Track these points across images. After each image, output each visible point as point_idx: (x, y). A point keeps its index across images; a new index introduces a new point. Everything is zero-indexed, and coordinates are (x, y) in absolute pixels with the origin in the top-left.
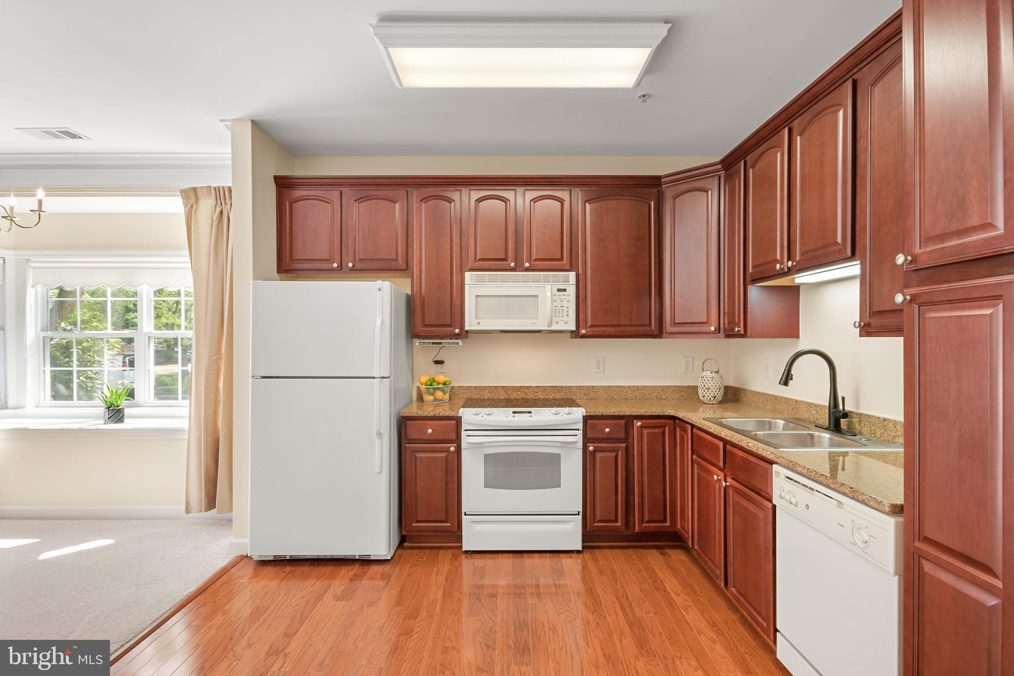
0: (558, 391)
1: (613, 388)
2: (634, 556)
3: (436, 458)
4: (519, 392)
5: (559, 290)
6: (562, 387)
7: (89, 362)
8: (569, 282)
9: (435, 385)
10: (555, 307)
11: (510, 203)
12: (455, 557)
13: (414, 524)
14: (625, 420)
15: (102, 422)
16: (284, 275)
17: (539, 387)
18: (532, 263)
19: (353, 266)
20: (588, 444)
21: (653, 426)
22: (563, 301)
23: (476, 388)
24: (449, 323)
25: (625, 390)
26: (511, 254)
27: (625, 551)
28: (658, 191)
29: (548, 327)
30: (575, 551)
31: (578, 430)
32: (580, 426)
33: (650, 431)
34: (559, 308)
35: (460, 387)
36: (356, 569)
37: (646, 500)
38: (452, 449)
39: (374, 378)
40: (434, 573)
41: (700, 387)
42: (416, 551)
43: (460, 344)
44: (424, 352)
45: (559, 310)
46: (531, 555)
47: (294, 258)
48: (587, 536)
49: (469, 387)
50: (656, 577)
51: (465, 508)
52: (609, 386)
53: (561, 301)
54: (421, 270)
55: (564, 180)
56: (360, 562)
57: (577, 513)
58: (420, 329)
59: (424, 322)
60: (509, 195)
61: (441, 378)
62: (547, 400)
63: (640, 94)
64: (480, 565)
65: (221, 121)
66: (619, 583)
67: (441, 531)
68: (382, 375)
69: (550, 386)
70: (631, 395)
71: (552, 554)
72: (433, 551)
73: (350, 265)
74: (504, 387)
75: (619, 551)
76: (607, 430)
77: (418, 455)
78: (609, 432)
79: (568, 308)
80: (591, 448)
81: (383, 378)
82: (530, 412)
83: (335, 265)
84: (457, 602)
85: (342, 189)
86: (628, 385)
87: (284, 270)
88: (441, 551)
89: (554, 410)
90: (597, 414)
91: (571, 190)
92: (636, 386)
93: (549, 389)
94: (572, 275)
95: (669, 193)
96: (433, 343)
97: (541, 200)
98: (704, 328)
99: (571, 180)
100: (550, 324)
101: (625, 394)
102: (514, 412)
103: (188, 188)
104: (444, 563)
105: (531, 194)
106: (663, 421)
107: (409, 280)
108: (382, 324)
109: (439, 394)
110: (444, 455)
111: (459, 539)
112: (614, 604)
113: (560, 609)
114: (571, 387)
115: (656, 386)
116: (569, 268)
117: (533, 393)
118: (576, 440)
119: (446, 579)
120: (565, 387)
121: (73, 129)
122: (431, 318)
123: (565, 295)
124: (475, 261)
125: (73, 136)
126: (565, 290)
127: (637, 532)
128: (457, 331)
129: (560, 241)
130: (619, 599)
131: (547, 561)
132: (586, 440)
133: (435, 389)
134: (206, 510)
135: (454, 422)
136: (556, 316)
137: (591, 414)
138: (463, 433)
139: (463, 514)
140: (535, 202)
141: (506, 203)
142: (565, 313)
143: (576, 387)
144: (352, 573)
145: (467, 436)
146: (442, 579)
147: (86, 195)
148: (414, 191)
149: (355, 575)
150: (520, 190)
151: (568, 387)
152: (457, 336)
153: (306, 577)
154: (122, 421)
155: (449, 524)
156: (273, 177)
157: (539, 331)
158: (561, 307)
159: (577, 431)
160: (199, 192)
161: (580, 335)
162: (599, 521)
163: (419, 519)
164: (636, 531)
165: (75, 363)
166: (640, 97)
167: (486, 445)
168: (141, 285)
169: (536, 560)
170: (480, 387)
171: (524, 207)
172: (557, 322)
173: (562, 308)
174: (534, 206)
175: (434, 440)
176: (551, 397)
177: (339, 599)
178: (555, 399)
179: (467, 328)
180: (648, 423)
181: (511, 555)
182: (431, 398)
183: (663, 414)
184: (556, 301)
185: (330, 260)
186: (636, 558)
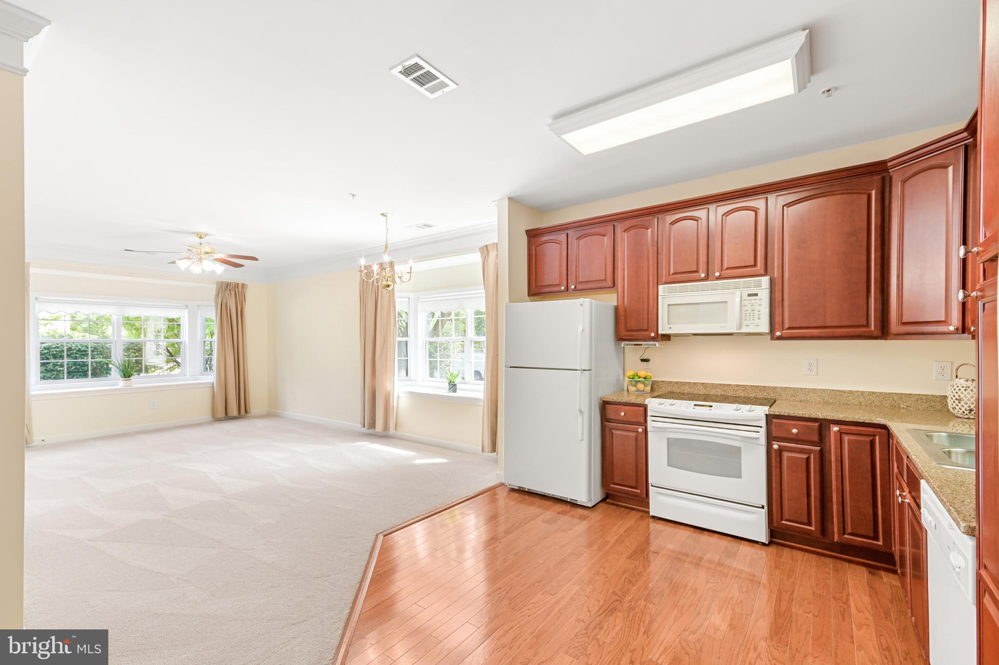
0: (760, 390)
1: (829, 391)
2: (831, 565)
3: (628, 436)
4: (718, 389)
5: (749, 295)
6: (764, 387)
7: (447, 355)
8: (761, 287)
9: (637, 379)
10: (746, 311)
11: (701, 221)
12: (642, 518)
13: (611, 485)
14: (819, 423)
15: (447, 391)
16: (533, 298)
17: (739, 385)
18: (723, 272)
19: (575, 287)
20: (773, 442)
21: (857, 433)
22: (753, 305)
23: (677, 383)
24: (646, 328)
25: (845, 395)
26: (702, 266)
27: (823, 558)
28: (883, 178)
29: (737, 330)
30: (760, 542)
31: (761, 427)
32: (763, 423)
33: (853, 437)
34: (750, 311)
35: (663, 381)
36: (567, 508)
37: (848, 510)
38: (640, 430)
39: (577, 370)
40: (618, 525)
41: (948, 397)
42: (614, 507)
43: (657, 345)
44: (632, 352)
45: (750, 313)
46: (712, 534)
47: (538, 285)
48: (773, 532)
49: (671, 382)
50: (843, 589)
51: (651, 480)
52: (823, 389)
53: (752, 305)
54: (624, 287)
55: (758, 189)
56: (570, 504)
57: (761, 506)
58: (624, 333)
59: (626, 328)
60: (701, 213)
61: (642, 373)
62: (748, 398)
63: (823, 90)
64: (659, 529)
65: (493, 202)
66: (791, 580)
67: (632, 495)
68: (583, 368)
69: (751, 386)
70: (852, 401)
71: (733, 539)
72: (627, 510)
73: (573, 287)
74: (704, 383)
75: (814, 556)
76: (795, 431)
77: (614, 432)
78: (797, 434)
79: (759, 311)
80: (775, 446)
81: (584, 370)
82: (711, 406)
83: (563, 288)
84: (624, 547)
85: (567, 232)
86: (849, 389)
87: (533, 294)
88: (634, 512)
89: (734, 406)
90: (782, 414)
91: (767, 198)
92: (861, 392)
93: (750, 388)
94: (765, 281)
95: (897, 178)
96: (635, 345)
97: (734, 212)
99: (766, 188)
100: (740, 327)
101: (845, 398)
102: (695, 405)
103: (483, 246)
104: (631, 520)
105: (724, 208)
106: (871, 429)
107: (616, 294)
108: (583, 330)
109: (641, 386)
110: (634, 434)
111: (647, 505)
112: (771, 594)
113: (711, 579)
114: (775, 388)
115: (890, 393)
116: (763, 273)
117: (732, 391)
118: (758, 437)
119: (625, 531)
120: (768, 387)
121: (428, 223)
122: (632, 324)
123: (756, 299)
124: (669, 275)
125: (429, 226)
126: (756, 295)
127: (837, 542)
128: (653, 335)
129: (753, 248)
130: (781, 592)
131: (724, 543)
132: (770, 438)
133: (637, 382)
134: (491, 452)
135: (642, 409)
136: (746, 320)
137: (776, 413)
138: (649, 419)
139: (650, 485)
140: (727, 216)
141: (697, 221)
142: (756, 317)
143: (782, 388)
144: (561, 509)
145: (653, 421)
146: (622, 530)
147: (439, 258)
148: (619, 224)
149: (563, 511)
150: (712, 207)
151: (772, 387)
152: (654, 339)
153: (531, 504)
154: (456, 392)
155: (639, 491)
156: (525, 231)
157: (731, 334)
158: (752, 310)
159: (759, 428)
160: (489, 248)
161: (776, 337)
162: (787, 520)
163: (615, 482)
164: (835, 540)
165: (438, 357)
166: (824, 92)
167: (668, 430)
168: (467, 309)
169: (714, 539)
170: (681, 382)
171: (716, 222)
172: (747, 326)
173: (753, 312)
174: (726, 219)
175: (627, 421)
176: (752, 396)
177: (545, 521)
178: (757, 398)
179: (660, 332)
180: (851, 430)
181: (692, 529)
182: (634, 389)
183: (870, 422)
184: (746, 306)
185: (559, 285)
186: (831, 568)
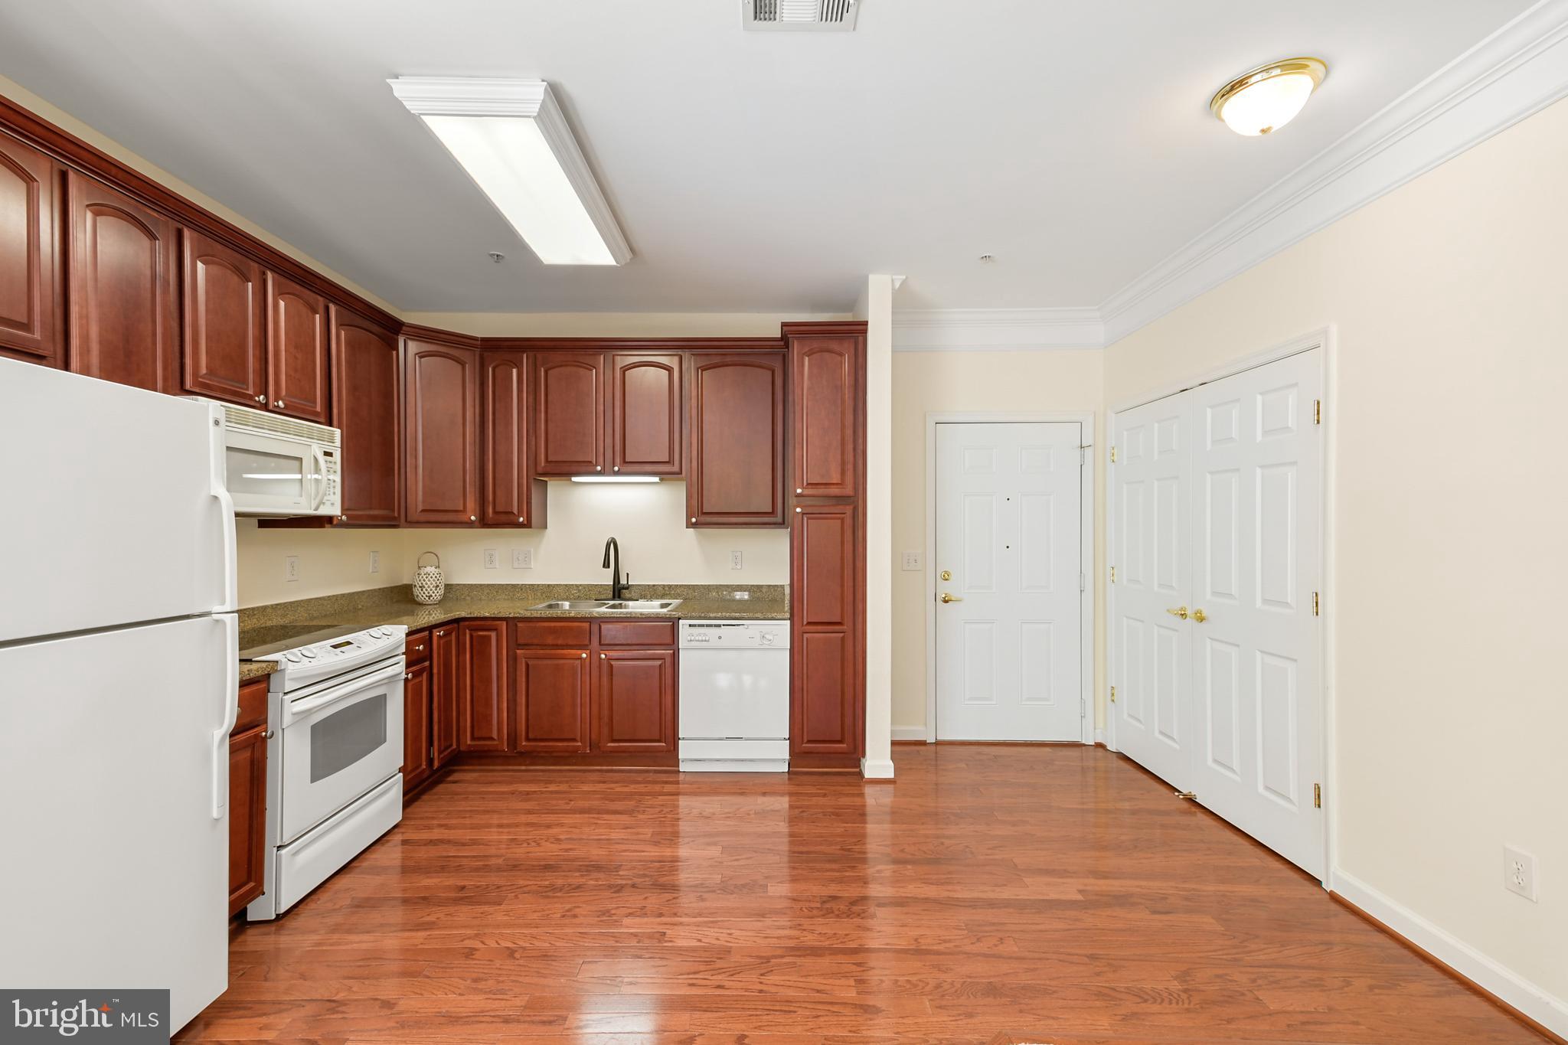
5: (325, 453)
8: (333, 443)
14: (429, 631)
20: (408, 671)
22: (329, 471)
32: (404, 648)
37: (442, 725)
41: (415, 586)
55: (318, 281)
57: (399, 770)
79: (334, 481)
80: (410, 675)
82: (350, 643)
94: (338, 434)
98: (463, 517)
100: (316, 509)
102: (334, 648)
123: (331, 462)
124: (198, 376)
126: (331, 455)
135: (263, 686)
140: (283, 299)
141: (245, 282)
142: (332, 490)
145: (292, 702)
159: (401, 656)
164: (435, 768)
167: (313, 710)
173: (329, 482)
